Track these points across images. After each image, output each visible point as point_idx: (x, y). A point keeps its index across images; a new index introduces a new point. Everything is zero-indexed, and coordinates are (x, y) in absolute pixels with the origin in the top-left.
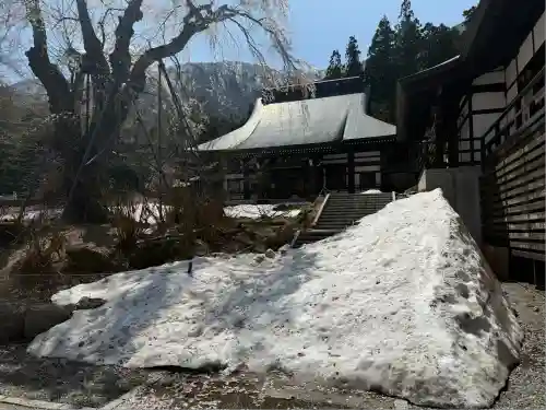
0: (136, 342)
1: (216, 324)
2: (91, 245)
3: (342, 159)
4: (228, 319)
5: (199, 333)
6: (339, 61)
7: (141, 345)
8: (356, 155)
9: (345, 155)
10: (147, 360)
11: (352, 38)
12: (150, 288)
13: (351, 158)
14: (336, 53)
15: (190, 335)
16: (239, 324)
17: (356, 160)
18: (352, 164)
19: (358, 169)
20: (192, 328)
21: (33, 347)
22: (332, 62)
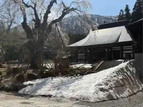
0: (38, 91)
1: (54, 89)
2: (33, 73)
3: (119, 48)
4: (57, 88)
5: (50, 90)
6: (123, 13)
7: (38, 92)
8: (124, 47)
9: (120, 47)
10: (39, 94)
11: (127, 5)
12: (43, 82)
13: (122, 48)
14: (121, 11)
15: (48, 90)
16: (58, 89)
17: (124, 49)
18: (122, 50)
19: (124, 52)
20: (49, 89)
21: (19, 92)
22: (120, 14)
